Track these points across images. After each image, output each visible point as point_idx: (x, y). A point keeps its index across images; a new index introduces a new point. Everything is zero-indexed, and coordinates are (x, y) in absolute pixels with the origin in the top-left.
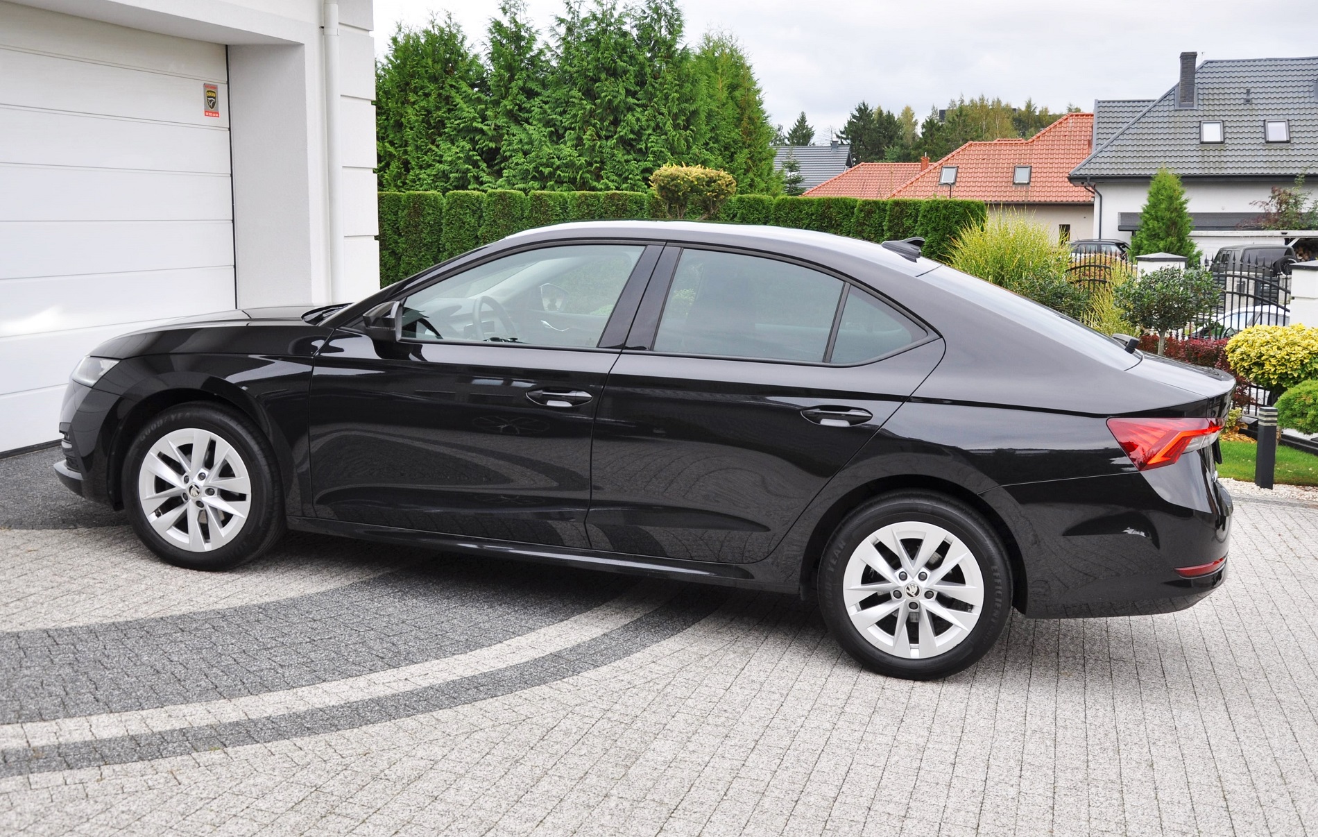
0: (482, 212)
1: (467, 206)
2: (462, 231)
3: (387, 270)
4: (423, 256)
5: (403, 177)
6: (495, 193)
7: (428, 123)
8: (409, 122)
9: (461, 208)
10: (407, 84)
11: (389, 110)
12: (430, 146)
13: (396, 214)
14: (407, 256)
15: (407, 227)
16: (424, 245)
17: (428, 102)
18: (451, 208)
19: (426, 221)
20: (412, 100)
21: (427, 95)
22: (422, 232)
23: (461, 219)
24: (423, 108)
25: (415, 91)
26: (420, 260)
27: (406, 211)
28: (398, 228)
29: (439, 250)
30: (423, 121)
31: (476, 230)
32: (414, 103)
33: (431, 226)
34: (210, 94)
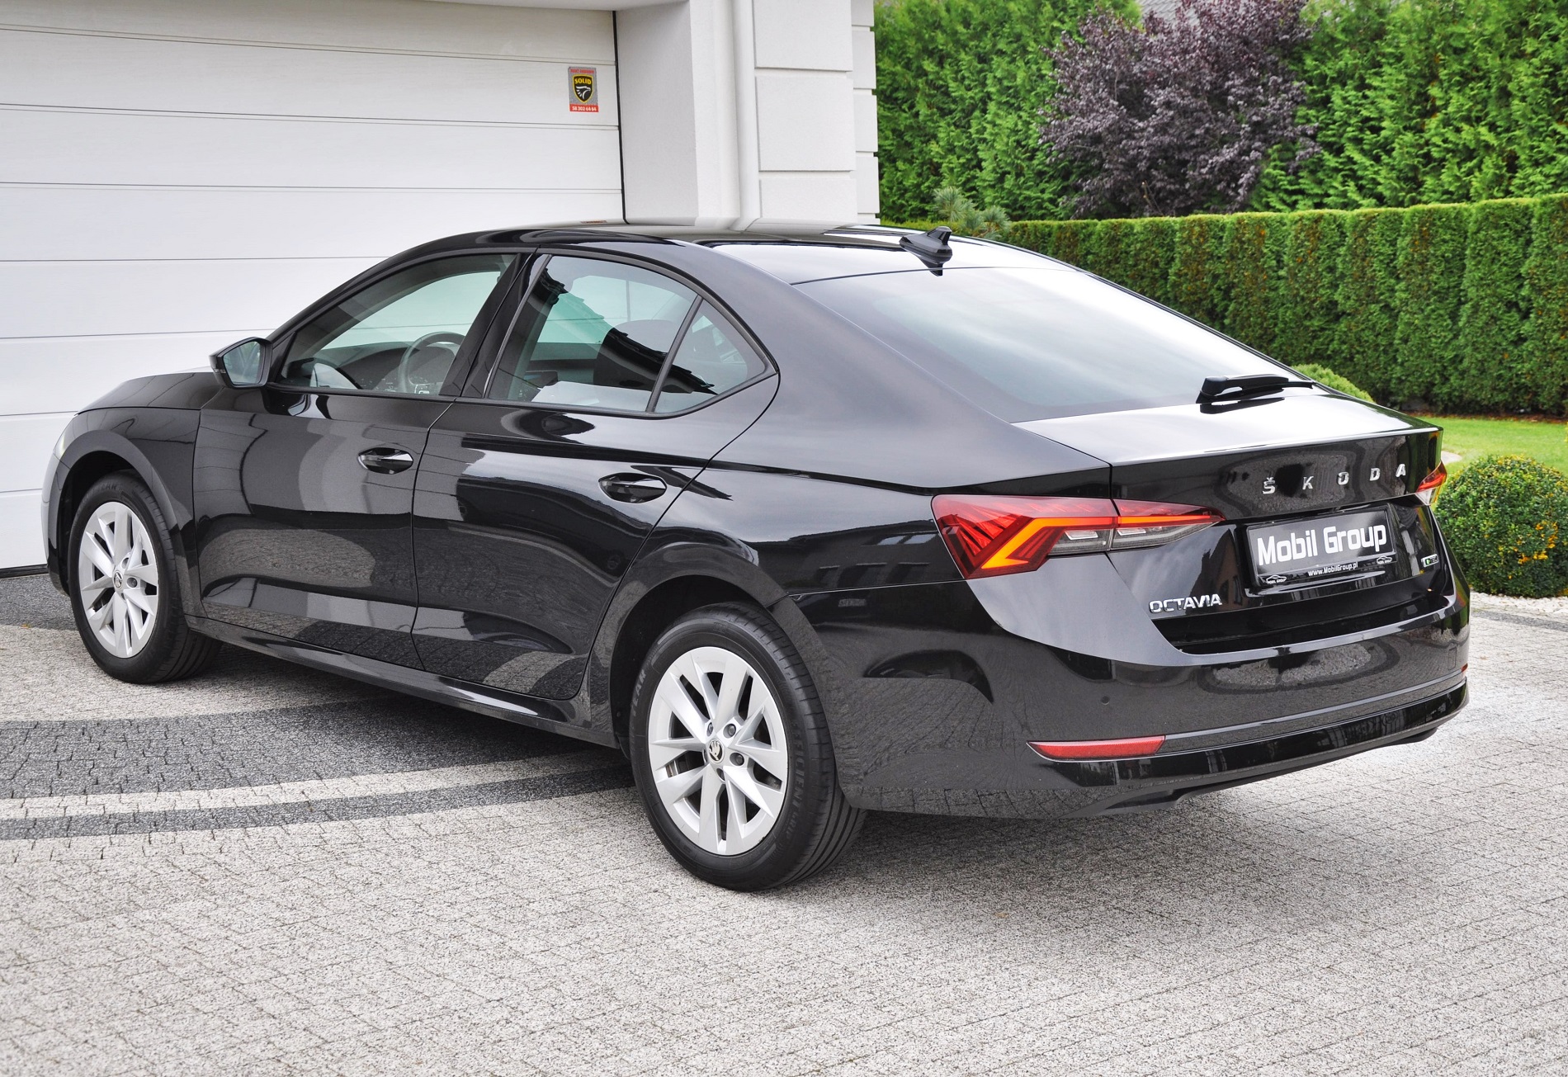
0: (1531, 233)
1: (1506, 225)
2: (1495, 267)
3: (1377, 336)
4: (1433, 311)
6: (1552, 200)
7: (1554, 87)
8: (1520, 89)
9: (1496, 228)
10: (1525, 23)
11: (1489, 71)
12: (1555, 126)
13: (1393, 243)
14: (1407, 312)
15: (1409, 265)
16: (1435, 293)
18: (1478, 231)
19: (1439, 253)
20: (1529, 50)
21: (1555, 38)
22: (1432, 271)
23: (1494, 248)
24: (1547, 61)
25: (1536, 34)
26: (1428, 317)
27: (1408, 239)
28: (1395, 267)
29: (1460, 300)
30: (1545, 85)
31: (1519, 264)
32: (1534, 54)
33: (1447, 261)
34: (582, 81)
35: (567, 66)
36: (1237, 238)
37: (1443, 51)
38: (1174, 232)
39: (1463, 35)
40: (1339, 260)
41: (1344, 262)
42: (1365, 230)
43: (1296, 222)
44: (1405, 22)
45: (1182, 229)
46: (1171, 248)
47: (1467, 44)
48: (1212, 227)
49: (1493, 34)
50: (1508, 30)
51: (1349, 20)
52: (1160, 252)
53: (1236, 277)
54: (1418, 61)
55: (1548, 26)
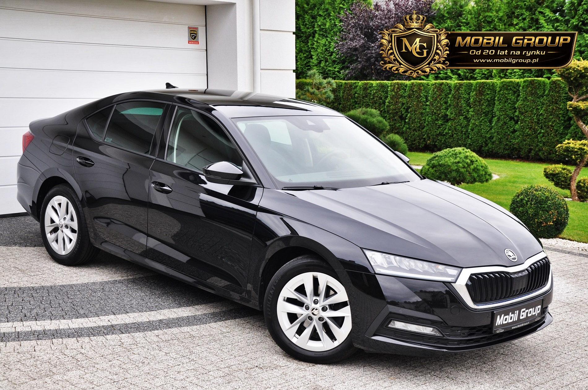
0: (519, 92)
1: (511, 89)
2: (506, 104)
3: (462, 128)
4: (483, 119)
5: (505, 72)
6: (527, 80)
9: (507, 90)
10: (514, 13)
13: (469, 94)
14: (473, 119)
15: (474, 102)
16: (484, 113)
17: (524, 24)
18: (500, 91)
19: (486, 98)
20: (515, 23)
21: (524, 19)
22: (483, 105)
23: (506, 97)
25: (517, 17)
26: (481, 122)
27: (475, 92)
28: (469, 103)
29: (493, 116)
31: (515, 103)
32: (517, 25)
33: (489, 101)
34: (193, 32)
35: (188, 26)
36: (411, 90)
37: (484, 22)
38: (388, 87)
39: (491, 16)
40: (449, 99)
41: (451, 100)
42: (459, 89)
43: (433, 85)
44: (470, 11)
45: (391, 86)
46: (387, 92)
47: (492, 20)
48: (402, 85)
49: (502, 17)
50: (507, 15)
51: (450, 9)
52: (383, 94)
53: (410, 104)
54: (475, 26)
55: (522, 14)
